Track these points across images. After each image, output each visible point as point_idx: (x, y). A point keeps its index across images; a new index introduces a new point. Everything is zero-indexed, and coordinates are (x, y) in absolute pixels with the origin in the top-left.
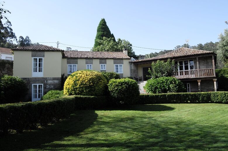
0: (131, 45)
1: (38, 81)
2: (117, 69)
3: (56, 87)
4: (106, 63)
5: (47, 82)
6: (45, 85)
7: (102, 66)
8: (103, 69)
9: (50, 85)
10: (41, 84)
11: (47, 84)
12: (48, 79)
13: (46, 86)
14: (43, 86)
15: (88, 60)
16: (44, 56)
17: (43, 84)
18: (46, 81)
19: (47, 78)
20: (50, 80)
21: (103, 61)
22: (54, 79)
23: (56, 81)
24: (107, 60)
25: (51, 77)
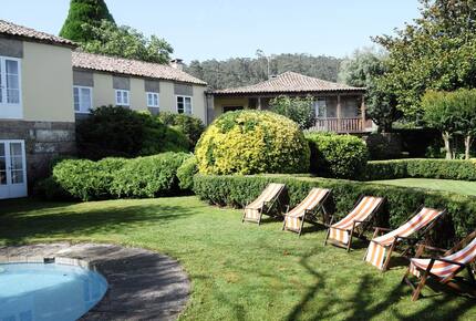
0: (170, 51)
1: (9, 130)
2: (180, 106)
3: (63, 150)
4: (157, 90)
5: (35, 134)
6: (30, 143)
7: (150, 96)
8: (153, 106)
9: (45, 143)
10: (18, 141)
11: (35, 141)
12: (37, 125)
13: (34, 147)
14: (23, 145)
15: (118, 79)
16: (21, 55)
17: (23, 142)
18: (31, 133)
19: (33, 123)
20: (44, 129)
21: (153, 84)
22: (56, 126)
23: (61, 133)
24: (162, 84)
25: (47, 120)
